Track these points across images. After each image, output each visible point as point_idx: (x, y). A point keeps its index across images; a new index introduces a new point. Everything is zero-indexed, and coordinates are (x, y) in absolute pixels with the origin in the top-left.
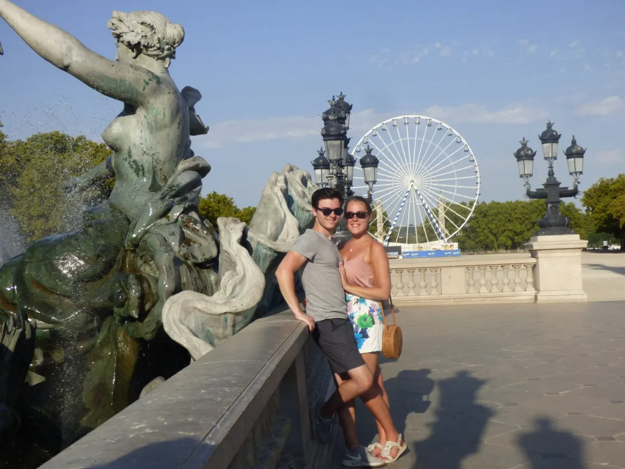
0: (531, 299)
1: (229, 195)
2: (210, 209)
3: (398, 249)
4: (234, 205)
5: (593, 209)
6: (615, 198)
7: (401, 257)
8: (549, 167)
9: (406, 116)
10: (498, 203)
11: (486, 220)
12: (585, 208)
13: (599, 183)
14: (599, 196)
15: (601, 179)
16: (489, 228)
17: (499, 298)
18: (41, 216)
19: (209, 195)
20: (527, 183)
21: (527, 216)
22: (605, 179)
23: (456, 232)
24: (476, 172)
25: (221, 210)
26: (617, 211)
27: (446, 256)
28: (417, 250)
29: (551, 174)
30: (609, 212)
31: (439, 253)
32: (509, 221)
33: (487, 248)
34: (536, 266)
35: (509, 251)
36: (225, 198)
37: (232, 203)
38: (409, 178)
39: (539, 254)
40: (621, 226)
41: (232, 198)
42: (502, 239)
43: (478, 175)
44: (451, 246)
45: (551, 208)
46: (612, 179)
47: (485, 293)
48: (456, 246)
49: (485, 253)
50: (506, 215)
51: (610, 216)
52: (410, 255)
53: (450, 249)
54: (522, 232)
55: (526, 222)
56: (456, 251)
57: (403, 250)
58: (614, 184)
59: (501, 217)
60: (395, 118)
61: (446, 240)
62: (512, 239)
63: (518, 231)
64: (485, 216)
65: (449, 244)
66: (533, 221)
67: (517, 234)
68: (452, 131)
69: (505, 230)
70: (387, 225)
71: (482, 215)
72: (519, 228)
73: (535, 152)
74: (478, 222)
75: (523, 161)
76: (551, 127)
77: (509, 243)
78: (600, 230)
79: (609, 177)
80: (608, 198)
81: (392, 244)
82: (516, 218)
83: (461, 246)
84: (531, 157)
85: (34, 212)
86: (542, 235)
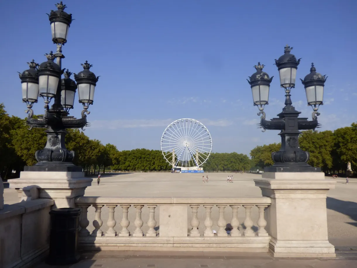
0: (264, 248)
1: (115, 145)
2: (106, 150)
3: (180, 169)
4: (116, 149)
5: (254, 157)
6: (263, 153)
7: (181, 172)
8: (286, 96)
9: (187, 119)
10: (219, 154)
11: (214, 159)
12: (251, 157)
13: (256, 148)
14: (257, 153)
15: (258, 146)
16: (215, 163)
17: (228, 245)
18: (26, 149)
19: (107, 145)
20: (262, 112)
21: (229, 159)
22: (259, 146)
23: (201, 165)
24: (211, 143)
25: (111, 151)
26: (264, 159)
27: (198, 173)
28: (187, 170)
29: (288, 103)
30: (260, 158)
31: (195, 171)
32: (223, 160)
33: (214, 170)
34: (272, 208)
35: (222, 172)
36: (113, 146)
37: (116, 148)
38: (186, 142)
39: (277, 195)
40: (265, 164)
41: (116, 146)
42: (220, 167)
43: (212, 144)
44: (200, 169)
45: (289, 140)
46: (262, 146)
47: (210, 237)
48: (202, 169)
49: (213, 172)
50: (221, 158)
51: (261, 160)
52: (184, 172)
53: (200, 170)
54: (227, 165)
55: (229, 161)
56: (202, 171)
57: (182, 170)
58: (262, 148)
59: (219, 159)
60: (182, 119)
61: (198, 166)
62: (223, 167)
63: (226, 164)
64: (214, 158)
65: (200, 168)
66: (231, 161)
67: (225, 165)
68: (203, 126)
69: (221, 164)
70: (176, 159)
71: (213, 157)
72: (226, 163)
73: (272, 78)
74: (211, 160)
75: (258, 87)
76: (289, 52)
77: (222, 168)
78: (257, 165)
79: (260, 146)
80: (260, 154)
81: (178, 167)
82: (225, 159)
83: (204, 169)
84: (267, 82)
85: (23, 146)
86: (280, 171)
